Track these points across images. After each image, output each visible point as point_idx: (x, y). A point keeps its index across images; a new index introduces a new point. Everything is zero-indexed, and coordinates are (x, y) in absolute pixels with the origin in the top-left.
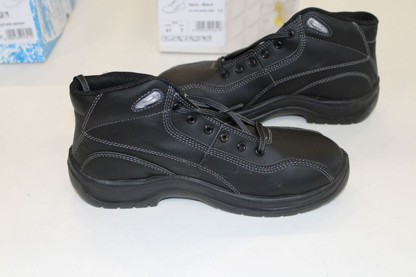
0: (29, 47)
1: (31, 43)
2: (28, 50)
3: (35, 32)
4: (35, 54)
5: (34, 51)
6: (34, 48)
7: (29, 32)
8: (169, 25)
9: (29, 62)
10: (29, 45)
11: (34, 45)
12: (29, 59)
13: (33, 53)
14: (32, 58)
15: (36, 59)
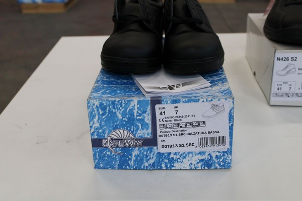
0: (218, 154)
1: (222, 151)
2: (217, 157)
3: (227, 140)
4: (223, 161)
5: (223, 158)
6: (223, 155)
7: (222, 140)
8: (281, 85)
9: (216, 168)
10: (219, 152)
11: (224, 152)
12: (217, 165)
13: (221, 160)
14: (220, 165)
15: (223, 166)
